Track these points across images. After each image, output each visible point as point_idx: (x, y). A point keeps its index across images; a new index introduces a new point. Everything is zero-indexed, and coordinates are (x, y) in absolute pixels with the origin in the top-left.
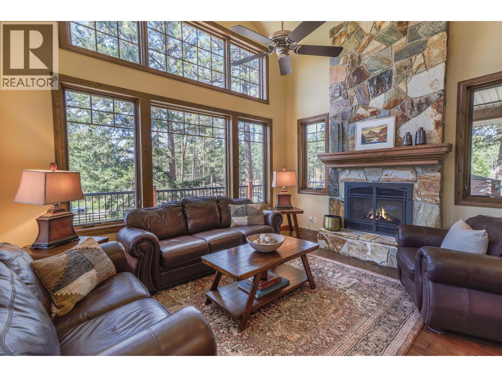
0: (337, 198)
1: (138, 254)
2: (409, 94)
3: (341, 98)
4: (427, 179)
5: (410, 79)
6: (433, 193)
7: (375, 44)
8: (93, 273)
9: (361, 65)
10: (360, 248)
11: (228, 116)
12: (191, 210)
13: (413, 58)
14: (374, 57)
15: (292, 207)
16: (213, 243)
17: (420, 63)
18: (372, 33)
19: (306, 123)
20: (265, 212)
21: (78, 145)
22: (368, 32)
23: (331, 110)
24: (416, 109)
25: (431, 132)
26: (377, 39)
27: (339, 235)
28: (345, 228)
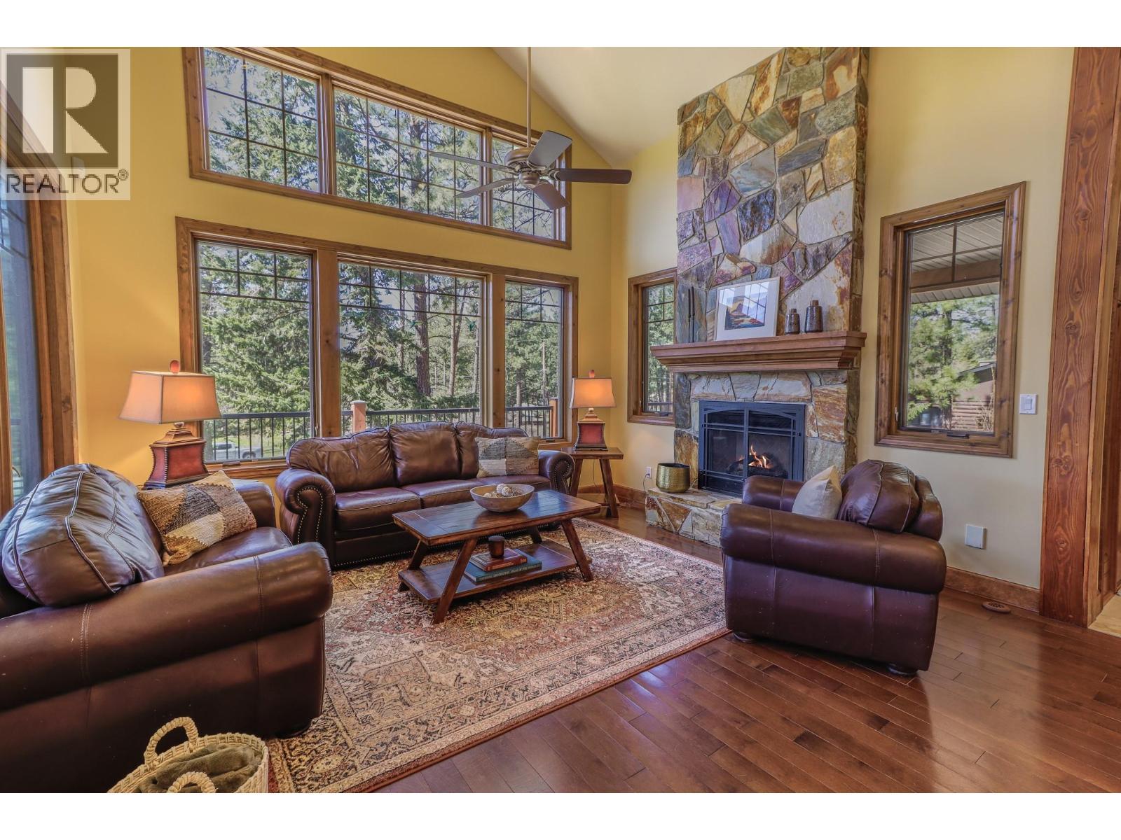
0: (687, 431)
1: (297, 507)
2: (800, 238)
3: (695, 240)
4: (826, 396)
5: (802, 208)
6: (836, 423)
7: (749, 141)
8: (218, 517)
9: (727, 178)
10: (710, 523)
11: (486, 275)
12: (403, 444)
13: (807, 170)
14: (747, 164)
15: (606, 448)
16: (429, 500)
17: (817, 181)
18: (744, 119)
19: (645, 285)
20: (541, 452)
21: (240, 322)
22: (738, 116)
23: (679, 263)
24: (811, 265)
25: (834, 309)
26: (752, 132)
27: (679, 499)
28: (700, 487)
